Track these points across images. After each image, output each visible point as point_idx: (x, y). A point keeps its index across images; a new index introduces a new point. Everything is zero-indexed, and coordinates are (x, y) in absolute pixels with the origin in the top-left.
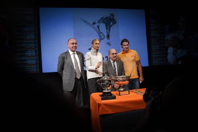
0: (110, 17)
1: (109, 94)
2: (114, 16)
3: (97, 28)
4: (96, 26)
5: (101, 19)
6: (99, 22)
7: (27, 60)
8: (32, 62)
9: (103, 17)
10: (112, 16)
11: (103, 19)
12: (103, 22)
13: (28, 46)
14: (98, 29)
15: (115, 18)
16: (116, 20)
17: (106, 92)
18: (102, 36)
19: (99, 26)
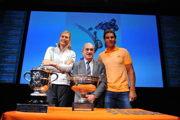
0: (111, 22)
1: (41, 101)
2: (115, 21)
3: (93, 34)
4: (92, 32)
5: (99, 24)
6: (96, 28)
7: (6, 67)
8: (11, 69)
9: (102, 23)
10: (113, 22)
11: (102, 25)
12: (102, 29)
13: (11, 51)
14: (95, 36)
15: (116, 24)
16: (118, 27)
17: (37, 95)
18: (99, 44)
19: (96, 32)
